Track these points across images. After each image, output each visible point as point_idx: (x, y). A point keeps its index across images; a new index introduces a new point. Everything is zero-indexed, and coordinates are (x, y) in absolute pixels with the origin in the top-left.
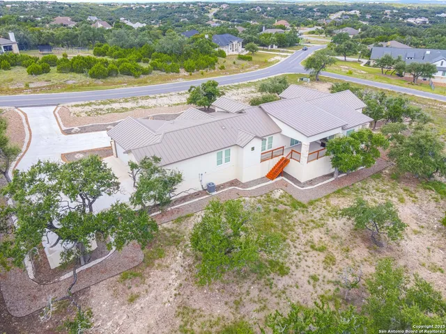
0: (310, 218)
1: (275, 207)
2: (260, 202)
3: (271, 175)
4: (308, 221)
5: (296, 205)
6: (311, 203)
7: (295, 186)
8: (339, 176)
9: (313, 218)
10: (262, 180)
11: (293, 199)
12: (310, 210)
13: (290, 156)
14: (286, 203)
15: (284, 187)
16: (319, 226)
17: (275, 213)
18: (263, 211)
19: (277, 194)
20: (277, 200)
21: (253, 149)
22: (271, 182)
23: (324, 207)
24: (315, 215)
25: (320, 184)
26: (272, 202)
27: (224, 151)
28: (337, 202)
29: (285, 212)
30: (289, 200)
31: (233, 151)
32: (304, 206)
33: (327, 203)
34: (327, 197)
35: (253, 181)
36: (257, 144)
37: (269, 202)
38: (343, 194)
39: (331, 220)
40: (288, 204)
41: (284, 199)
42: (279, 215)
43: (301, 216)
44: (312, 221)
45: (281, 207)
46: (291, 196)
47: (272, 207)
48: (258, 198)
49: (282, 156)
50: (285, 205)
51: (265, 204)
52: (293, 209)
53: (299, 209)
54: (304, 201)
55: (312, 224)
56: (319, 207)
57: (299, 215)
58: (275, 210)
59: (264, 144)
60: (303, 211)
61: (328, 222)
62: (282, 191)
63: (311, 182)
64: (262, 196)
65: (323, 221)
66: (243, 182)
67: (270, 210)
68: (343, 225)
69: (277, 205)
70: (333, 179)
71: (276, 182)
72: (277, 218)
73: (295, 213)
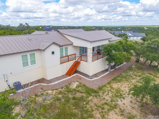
0: (103, 102)
1: (74, 96)
2: (60, 93)
3: (69, 73)
4: (103, 105)
5: (90, 91)
6: (100, 89)
7: (86, 78)
8: (111, 70)
9: (105, 101)
10: (63, 77)
11: (87, 87)
12: (101, 94)
13: (80, 59)
14: (82, 91)
15: (78, 80)
16: (113, 108)
17: (73, 101)
18: (63, 100)
19: (74, 85)
20: (74, 90)
21: (53, 53)
22: (69, 77)
23: (110, 91)
24: (106, 98)
25: (102, 76)
26: (71, 91)
27: (28, 54)
28: (117, 86)
29: (82, 99)
30: (83, 88)
31: (37, 54)
32: (95, 92)
33: (111, 87)
34: (109, 83)
35: (56, 78)
36: (56, 49)
37: (68, 92)
38: (118, 80)
39: (119, 100)
40: (83, 91)
41: (80, 88)
42: (78, 102)
43: (95, 100)
44: (106, 104)
45: (78, 95)
46: (84, 86)
47: (71, 96)
48: (60, 90)
49: (75, 60)
50: (81, 93)
51: (65, 94)
52: (88, 95)
53: (93, 94)
54: (95, 88)
55: (106, 106)
56: (107, 91)
57: (94, 101)
58: (74, 98)
59: (61, 51)
60: (96, 96)
61: (118, 103)
62: (77, 83)
63: (96, 75)
64: (62, 88)
65: (114, 103)
66: (48, 79)
67: (69, 99)
68: (131, 104)
69: (75, 94)
70: (108, 72)
71: (73, 77)
72: (76, 105)
73: (90, 98)
